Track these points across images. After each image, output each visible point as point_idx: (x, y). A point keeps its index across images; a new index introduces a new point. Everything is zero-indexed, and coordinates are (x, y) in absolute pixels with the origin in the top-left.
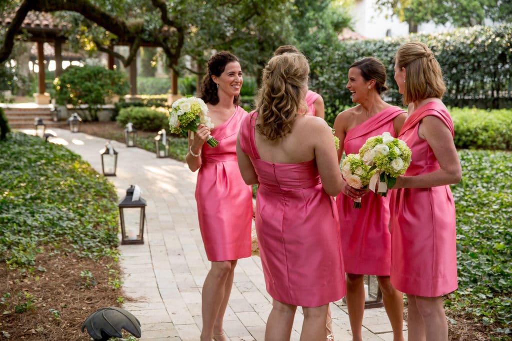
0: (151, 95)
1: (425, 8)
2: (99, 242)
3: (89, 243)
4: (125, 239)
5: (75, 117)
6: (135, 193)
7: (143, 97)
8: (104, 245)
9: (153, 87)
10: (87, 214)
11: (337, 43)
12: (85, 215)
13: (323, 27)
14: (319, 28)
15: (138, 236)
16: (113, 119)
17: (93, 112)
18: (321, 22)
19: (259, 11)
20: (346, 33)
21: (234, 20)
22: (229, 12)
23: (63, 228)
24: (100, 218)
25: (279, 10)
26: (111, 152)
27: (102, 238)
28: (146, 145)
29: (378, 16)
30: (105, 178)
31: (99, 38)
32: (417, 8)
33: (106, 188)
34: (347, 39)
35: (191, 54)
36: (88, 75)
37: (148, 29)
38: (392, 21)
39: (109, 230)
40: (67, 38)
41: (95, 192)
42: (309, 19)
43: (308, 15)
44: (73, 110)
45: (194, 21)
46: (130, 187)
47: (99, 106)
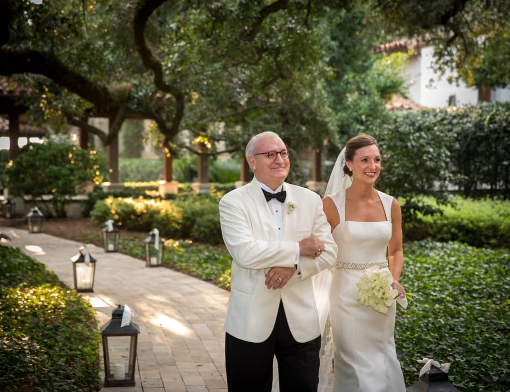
0: (137, 182)
1: (500, 69)
2: (74, 383)
3: (61, 386)
4: (110, 379)
5: (35, 212)
6: (124, 315)
7: (127, 184)
8: (81, 387)
9: (138, 172)
10: (56, 344)
11: (384, 113)
12: (54, 346)
13: (366, 92)
14: (360, 94)
15: (126, 374)
16: (86, 215)
17: (59, 205)
18: (363, 87)
19: (285, 73)
20: (396, 101)
21: (250, 85)
22: (245, 74)
23: (25, 364)
24: (75, 350)
25: (310, 72)
26: (87, 259)
27: (79, 378)
28: (131, 249)
29: (440, 78)
30: (79, 294)
31: (71, 107)
32: (490, 69)
33: (81, 309)
34: (397, 109)
35: (193, 129)
36: (54, 156)
37: (136, 96)
38: (458, 85)
39: (87, 366)
40: (27, 108)
41: (66, 314)
42: (348, 83)
43: (346, 77)
44: (32, 203)
45: (197, 87)
46: (117, 307)
47: (67, 197)
